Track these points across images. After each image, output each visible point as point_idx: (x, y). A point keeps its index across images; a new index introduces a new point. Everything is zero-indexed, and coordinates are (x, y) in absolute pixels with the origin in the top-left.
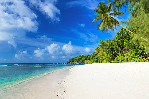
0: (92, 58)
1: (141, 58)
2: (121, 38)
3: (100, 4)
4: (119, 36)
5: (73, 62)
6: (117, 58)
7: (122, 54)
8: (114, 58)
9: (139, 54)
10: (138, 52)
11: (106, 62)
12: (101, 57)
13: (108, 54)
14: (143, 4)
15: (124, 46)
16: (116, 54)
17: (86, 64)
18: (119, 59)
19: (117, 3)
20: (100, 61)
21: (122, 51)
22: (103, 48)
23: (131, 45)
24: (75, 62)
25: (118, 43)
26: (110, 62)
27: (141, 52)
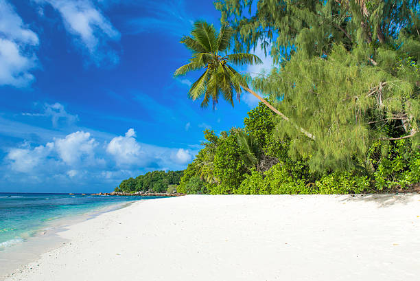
0: (186, 180)
1: (302, 182)
2: (259, 128)
3: (198, 25)
4: (254, 122)
5: (133, 189)
6: (245, 181)
7: (260, 172)
8: (239, 180)
9: (297, 172)
10: (294, 166)
11: (219, 192)
12: (208, 178)
13: (225, 170)
14: (305, 40)
15: (264, 149)
16: (243, 170)
17: (171, 196)
18: (251, 185)
19: (244, 31)
20: (205, 189)
21: (259, 164)
22: (213, 152)
23: (281, 148)
24: (138, 190)
25: (249, 142)
26: (229, 192)
27: (302, 167)
